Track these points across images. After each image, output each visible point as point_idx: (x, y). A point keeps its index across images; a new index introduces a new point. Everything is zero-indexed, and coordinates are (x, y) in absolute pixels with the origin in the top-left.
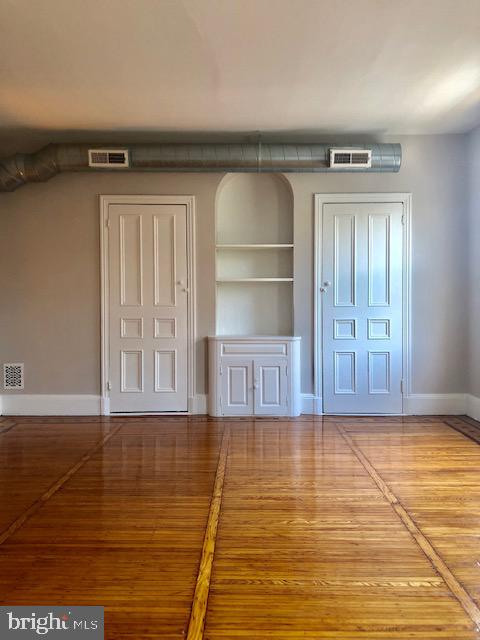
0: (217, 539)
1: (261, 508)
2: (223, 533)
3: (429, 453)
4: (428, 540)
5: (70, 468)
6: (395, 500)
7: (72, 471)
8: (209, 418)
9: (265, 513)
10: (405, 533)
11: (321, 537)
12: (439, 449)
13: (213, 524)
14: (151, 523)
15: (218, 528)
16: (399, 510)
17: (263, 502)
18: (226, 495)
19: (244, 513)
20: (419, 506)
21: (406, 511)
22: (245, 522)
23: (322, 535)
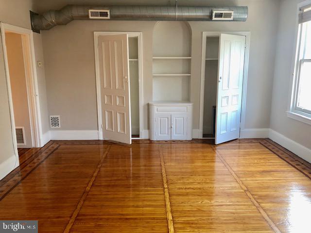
0: (172, 212)
1: (187, 194)
2: (174, 208)
3: (256, 161)
4: (265, 210)
5: (94, 172)
6: (246, 189)
7: (95, 174)
8: (150, 141)
9: (190, 197)
10: (254, 207)
11: (218, 210)
12: (260, 159)
13: (168, 204)
14: (140, 204)
15: (171, 206)
16: (249, 194)
17: (188, 191)
18: (170, 187)
19: (181, 197)
20: (257, 192)
21: (252, 195)
22: (182, 203)
23: (218, 209)
